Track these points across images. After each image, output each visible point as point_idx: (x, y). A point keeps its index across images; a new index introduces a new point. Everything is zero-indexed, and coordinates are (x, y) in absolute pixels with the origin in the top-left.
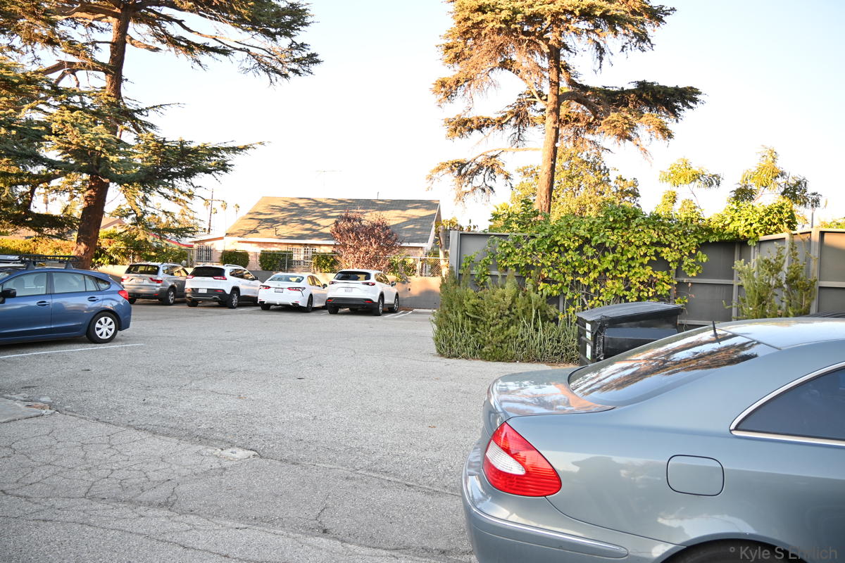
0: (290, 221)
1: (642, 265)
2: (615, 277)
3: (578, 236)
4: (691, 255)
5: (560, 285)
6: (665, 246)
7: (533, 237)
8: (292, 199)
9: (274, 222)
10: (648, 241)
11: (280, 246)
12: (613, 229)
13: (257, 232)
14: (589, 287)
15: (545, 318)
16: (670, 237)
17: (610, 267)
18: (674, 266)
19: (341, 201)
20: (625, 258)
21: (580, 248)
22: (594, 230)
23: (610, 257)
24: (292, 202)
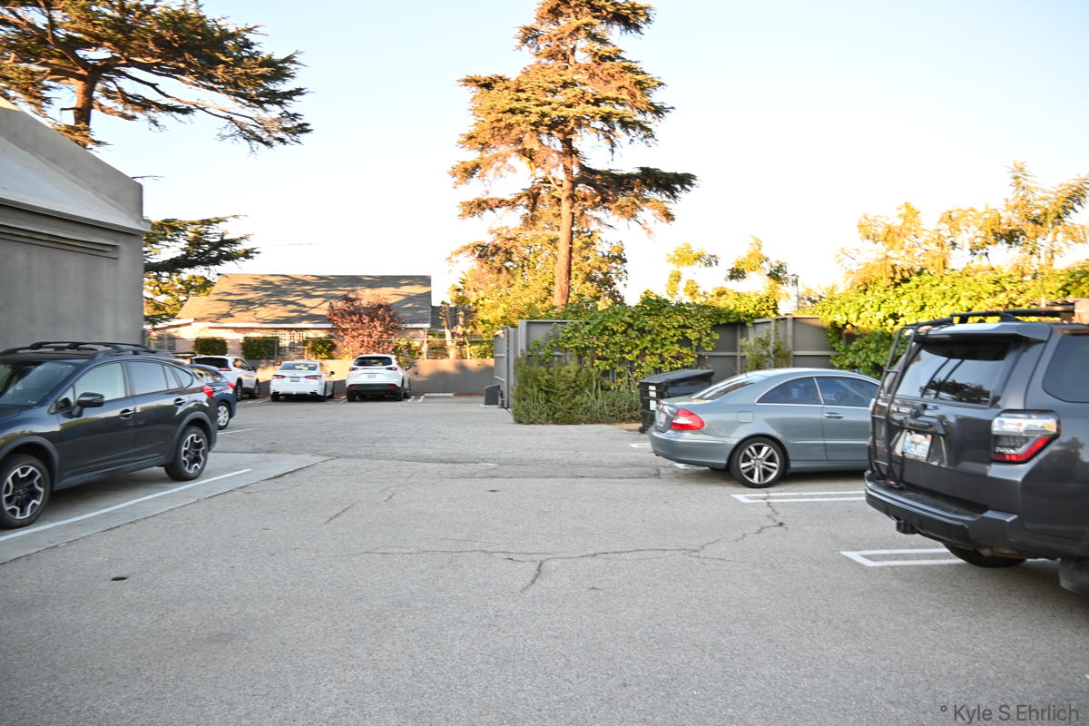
0: (269, 302)
1: (672, 343)
2: (652, 354)
3: (623, 322)
4: (708, 335)
5: (611, 361)
6: (688, 328)
7: (587, 323)
8: (264, 276)
9: (248, 304)
10: (676, 325)
11: (265, 331)
12: (649, 315)
13: (232, 316)
14: (632, 362)
15: (602, 388)
16: (692, 321)
17: (649, 346)
18: (695, 343)
19: (322, 278)
20: (659, 338)
21: (625, 332)
22: (635, 316)
23: (649, 338)
24: (264, 279)
